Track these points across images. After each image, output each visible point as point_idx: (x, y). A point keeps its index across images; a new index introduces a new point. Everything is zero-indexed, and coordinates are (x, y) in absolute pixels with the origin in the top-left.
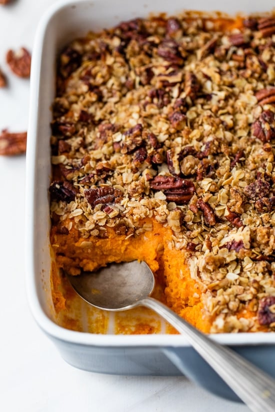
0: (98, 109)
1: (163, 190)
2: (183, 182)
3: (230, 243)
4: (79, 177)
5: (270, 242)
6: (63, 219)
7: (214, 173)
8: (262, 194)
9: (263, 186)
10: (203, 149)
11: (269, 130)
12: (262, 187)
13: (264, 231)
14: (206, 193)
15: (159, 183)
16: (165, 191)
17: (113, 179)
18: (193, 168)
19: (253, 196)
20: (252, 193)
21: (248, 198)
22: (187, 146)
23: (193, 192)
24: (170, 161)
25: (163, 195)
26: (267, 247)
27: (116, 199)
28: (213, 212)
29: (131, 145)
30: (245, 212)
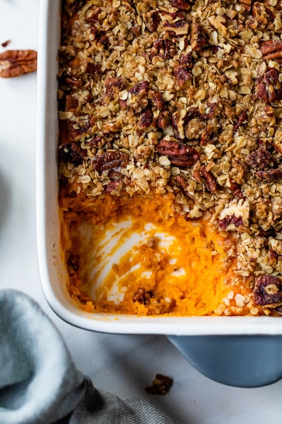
0: (104, 58)
1: (168, 156)
2: (188, 150)
3: (231, 217)
4: (86, 138)
5: (268, 218)
6: (72, 182)
7: (217, 139)
8: (263, 165)
9: (264, 156)
10: (207, 111)
11: (273, 93)
12: (264, 158)
13: (264, 207)
14: (209, 160)
15: (164, 148)
16: (170, 156)
17: (120, 141)
18: (197, 134)
19: (254, 166)
20: (253, 163)
21: (249, 167)
22: (192, 106)
23: (197, 159)
24: (175, 125)
25: (168, 160)
26: (265, 223)
27: (122, 163)
28: (215, 181)
29: (137, 108)
30: (246, 182)
